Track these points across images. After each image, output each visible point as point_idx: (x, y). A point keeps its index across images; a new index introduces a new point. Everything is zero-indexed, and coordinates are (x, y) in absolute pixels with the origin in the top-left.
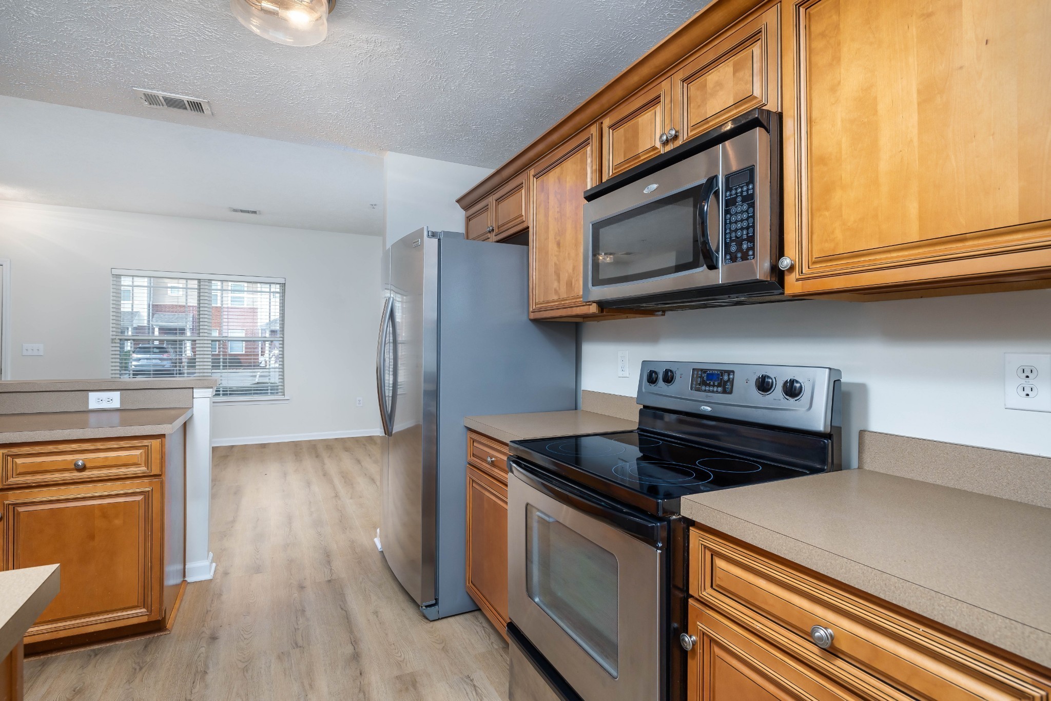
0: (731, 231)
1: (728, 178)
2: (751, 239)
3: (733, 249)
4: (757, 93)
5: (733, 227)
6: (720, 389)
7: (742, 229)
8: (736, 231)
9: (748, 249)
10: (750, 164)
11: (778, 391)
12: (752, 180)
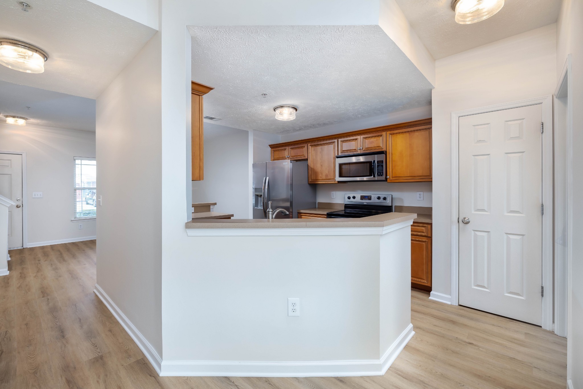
0: (378, 171)
1: (378, 162)
2: (383, 173)
3: (379, 174)
4: (381, 146)
5: (379, 170)
6: (368, 199)
7: (381, 171)
8: (380, 171)
9: (382, 174)
10: (382, 160)
11: (382, 199)
12: (383, 163)
